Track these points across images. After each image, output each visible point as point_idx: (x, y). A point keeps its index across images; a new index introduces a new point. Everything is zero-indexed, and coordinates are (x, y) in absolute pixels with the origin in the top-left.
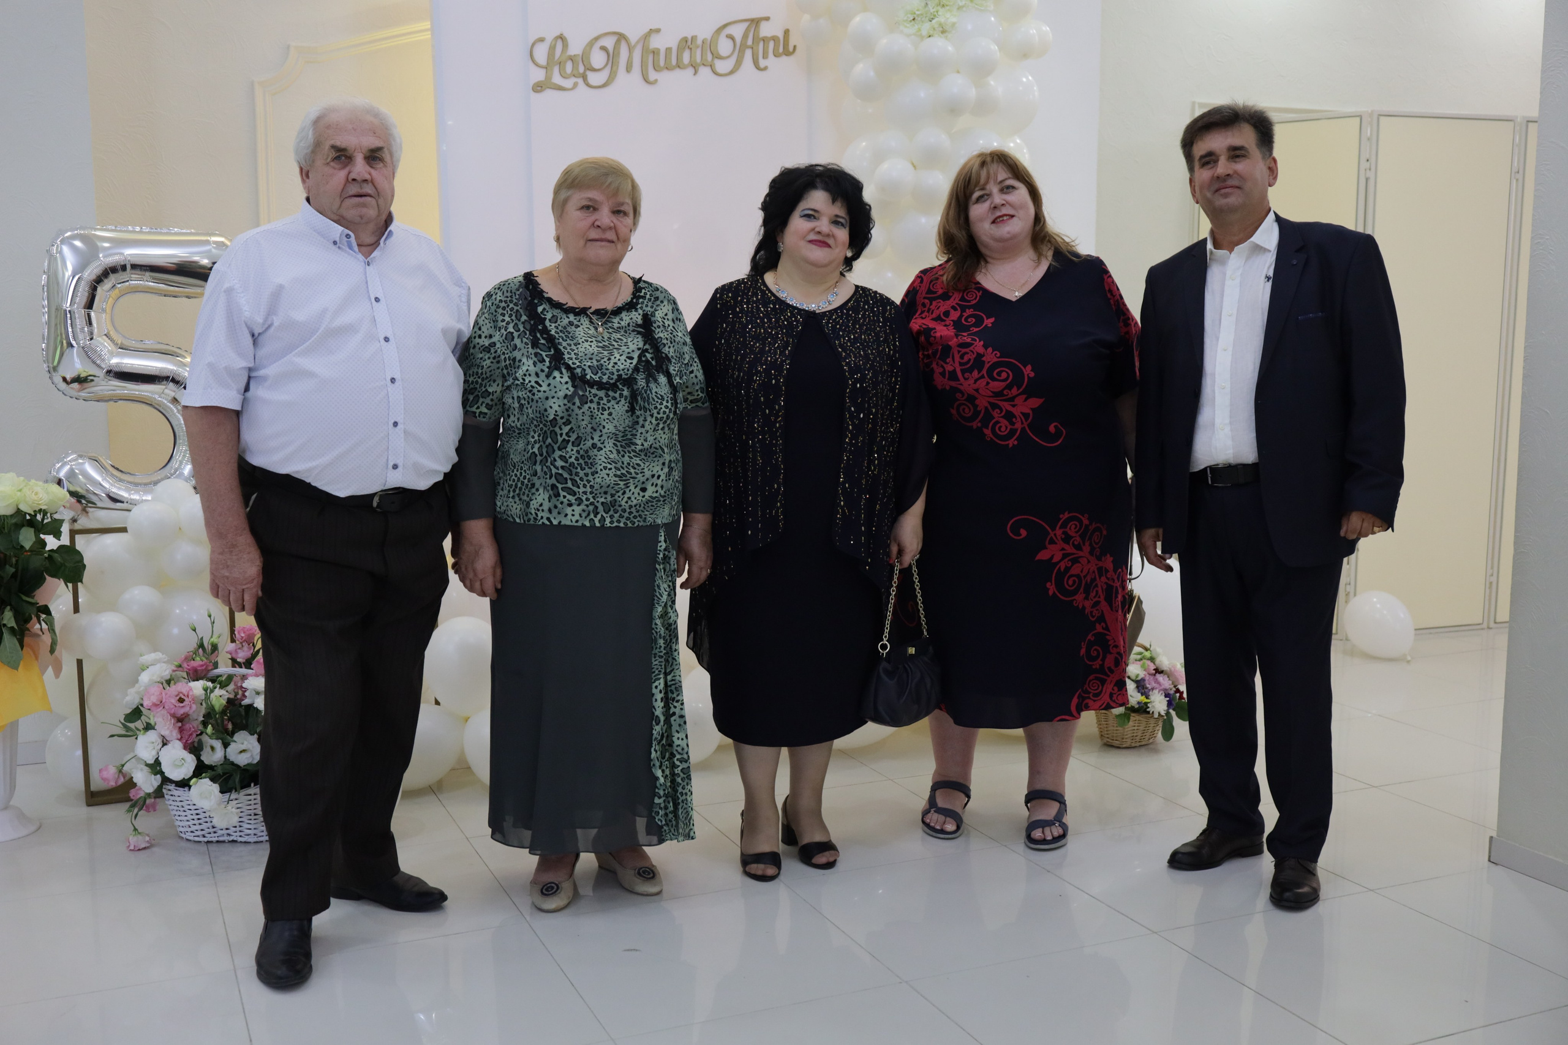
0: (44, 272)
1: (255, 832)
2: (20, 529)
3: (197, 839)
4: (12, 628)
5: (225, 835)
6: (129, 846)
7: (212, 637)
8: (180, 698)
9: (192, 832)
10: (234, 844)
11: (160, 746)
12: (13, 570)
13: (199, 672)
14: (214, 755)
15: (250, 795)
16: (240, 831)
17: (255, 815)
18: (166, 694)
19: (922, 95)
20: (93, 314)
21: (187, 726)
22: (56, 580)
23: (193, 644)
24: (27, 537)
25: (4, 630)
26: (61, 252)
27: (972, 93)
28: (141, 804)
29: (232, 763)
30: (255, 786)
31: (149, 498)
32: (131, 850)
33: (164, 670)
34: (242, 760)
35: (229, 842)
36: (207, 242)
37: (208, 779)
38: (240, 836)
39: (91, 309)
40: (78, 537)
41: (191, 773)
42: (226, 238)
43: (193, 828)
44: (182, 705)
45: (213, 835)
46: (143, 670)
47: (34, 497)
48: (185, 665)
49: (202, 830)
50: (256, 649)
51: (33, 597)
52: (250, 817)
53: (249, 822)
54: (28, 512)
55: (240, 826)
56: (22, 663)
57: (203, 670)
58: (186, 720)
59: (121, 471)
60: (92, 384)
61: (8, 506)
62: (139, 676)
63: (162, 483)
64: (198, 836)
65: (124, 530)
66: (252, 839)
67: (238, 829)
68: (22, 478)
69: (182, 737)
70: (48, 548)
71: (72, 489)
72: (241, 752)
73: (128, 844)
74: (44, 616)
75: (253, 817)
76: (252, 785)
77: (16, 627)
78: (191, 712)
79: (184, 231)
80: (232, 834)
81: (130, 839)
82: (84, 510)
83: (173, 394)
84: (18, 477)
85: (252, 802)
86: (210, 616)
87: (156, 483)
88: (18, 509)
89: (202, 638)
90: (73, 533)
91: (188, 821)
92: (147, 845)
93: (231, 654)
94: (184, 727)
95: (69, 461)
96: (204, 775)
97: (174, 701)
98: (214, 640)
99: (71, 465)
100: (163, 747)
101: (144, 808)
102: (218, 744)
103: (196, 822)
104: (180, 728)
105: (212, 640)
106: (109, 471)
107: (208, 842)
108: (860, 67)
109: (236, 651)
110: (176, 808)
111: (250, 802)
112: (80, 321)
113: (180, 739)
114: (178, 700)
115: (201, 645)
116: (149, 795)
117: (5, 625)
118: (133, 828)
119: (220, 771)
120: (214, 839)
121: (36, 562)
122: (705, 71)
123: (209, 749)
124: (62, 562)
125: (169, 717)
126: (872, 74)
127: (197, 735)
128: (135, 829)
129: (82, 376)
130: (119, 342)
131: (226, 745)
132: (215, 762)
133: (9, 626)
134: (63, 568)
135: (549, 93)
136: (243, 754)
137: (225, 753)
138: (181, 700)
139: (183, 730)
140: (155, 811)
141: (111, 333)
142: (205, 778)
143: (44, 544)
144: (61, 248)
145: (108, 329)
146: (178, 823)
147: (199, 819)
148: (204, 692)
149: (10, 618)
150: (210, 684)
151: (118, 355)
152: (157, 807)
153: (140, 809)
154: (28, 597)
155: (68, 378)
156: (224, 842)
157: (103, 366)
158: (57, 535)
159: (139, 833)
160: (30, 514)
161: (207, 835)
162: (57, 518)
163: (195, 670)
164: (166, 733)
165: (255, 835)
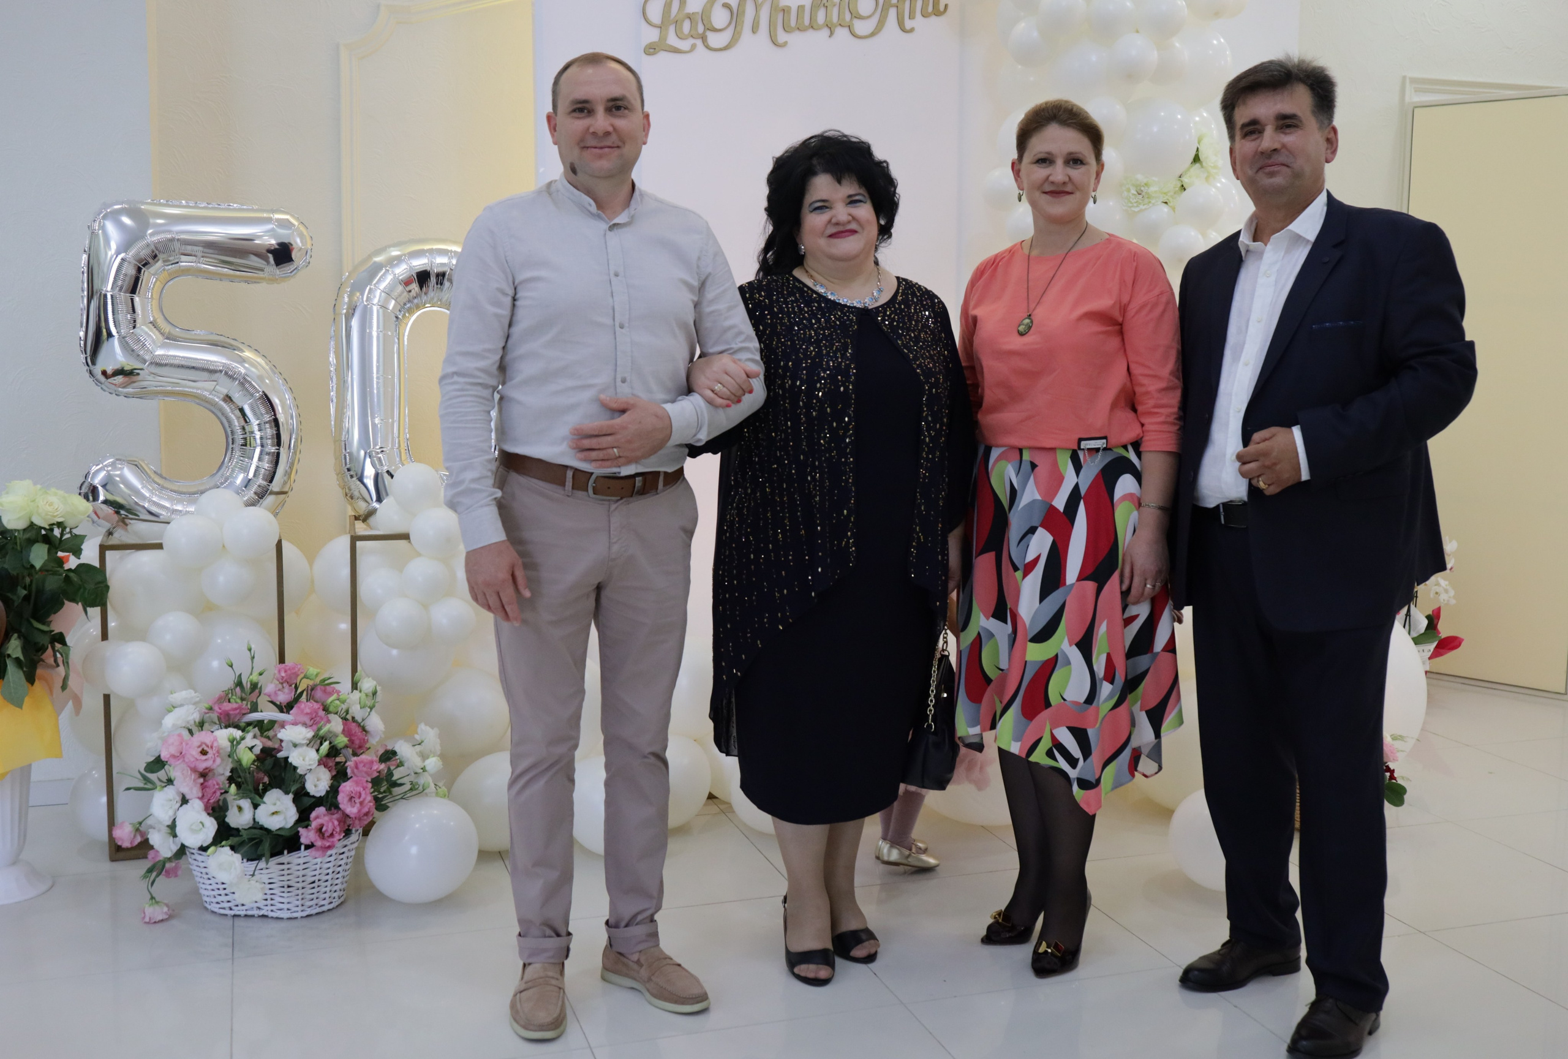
0: (85, 251)
1: (289, 906)
2: (33, 546)
3: (222, 911)
4: (17, 659)
5: (255, 909)
6: (144, 918)
7: (251, 674)
8: (203, 749)
9: (217, 903)
10: (265, 920)
11: (179, 804)
12: (25, 592)
13: (232, 717)
14: (240, 816)
15: (283, 864)
16: (272, 905)
17: (289, 887)
18: (187, 744)
19: (1094, 58)
20: (137, 299)
21: (210, 783)
22: (73, 605)
23: (229, 682)
24: (38, 556)
25: (8, 662)
26: (103, 228)
27: (1154, 56)
28: (159, 868)
29: (262, 828)
30: (288, 853)
31: (192, 509)
32: (146, 923)
33: (189, 714)
34: (274, 823)
35: (259, 916)
36: (269, 220)
37: (228, 848)
38: (272, 911)
39: (135, 294)
40: (109, 554)
41: (210, 840)
42: (292, 216)
43: (219, 899)
44: (204, 757)
45: (240, 908)
46: (170, 711)
47: (49, 509)
48: (216, 708)
49: (229, 902)
50: (299, 691)
51: (48, 624)
52: (283, 889)
53: (282, 894)
54: (42, 525)
55: (272, 899)
56: (26, 699)
57: (236, 715)
58: (210, 774)
59: (165, 478)
60: (139, 378)
61: (19, 519)
62: (163, 719)
63: (210, 491)
64: (224, 908)
65: (159, 546)
66: (285, 914)
67: (269, 902)
68: (39, 487)
69: (203, 796)
70: (66, 566)
71: (110, 497)
72: (273, 814)
73: (143, 915)
74: (58, 646)
75: (286, 890)
76: (286, 852)
77: (22, 658)
78: (214, 766)
79: (245, 207)
80: (262, 907)
81: (146, 909)
82: (123, 522)
83: (225, 391)
84: (35, 484)
85: (285, 872)
86: (250, 650)
87: (202, 492)
88: (32, 523)
89: (240, 675)
90: (103, 549)
91: (213, 890)
92: (165, 917)
93: (269, 696)
94: (206, 784)
95: (106, 466)
96: (224, 843)
97: (195, 753)
98: (255, 677)
99: (108, 471)
100: (181, 806)
101: (164, 872)
102: (246, 804)
103: (222, 892)
104: (202, 784)
105: (251, 677)
106: (150, 477)
107: (235, 916)
108: (1022, 25)
109: (276, 693)
110: (199, 875)
111: (283, 873)
112: (123, 308)
113: (201, 798)
114: (201, 752)
115: (239, 684)
116: (169, 859)
117: (9, 656)
118: (150, 897)
119: (245, 836)
120: (243, 913)
121: (52, 584)
122: (842, 33)
123: (235, 810)
124: (80, 583)
125: (189, 772)
126: (1035, 34)
127: (222, 794)
128: (152, 898)
129: (125, 369)
130: (167, 331)
131: (256, 806)
132: (242, 825)
133: (14, 656)
134: (82, 590)
135: (663, 56)
136: (275, 816)
137: (254, 815)
138: (204, 753)
139: (206, 787)
140: (176, 876)
141: (158, 320)
142: (226, 846)
143: (61, 562)
144: (104, 223)
145: (153, 317)
146: (203, 892)
147: (225, 889)
148: (229, 744)
149: (17, 647)
150: (238, 733)
151: (163, 346)
152: (179, 873)
153: (158, 876)
154: (44, 623)
155: (109, 371)
156: (253, 916)
157: (147, 357)
158: (77, 552)
159: (157, 902)
160: (45, 529)
161: (234, 908)
162: (77, 533)
163: (227, 714)
164: (185, 790)
165: (288, 909)
